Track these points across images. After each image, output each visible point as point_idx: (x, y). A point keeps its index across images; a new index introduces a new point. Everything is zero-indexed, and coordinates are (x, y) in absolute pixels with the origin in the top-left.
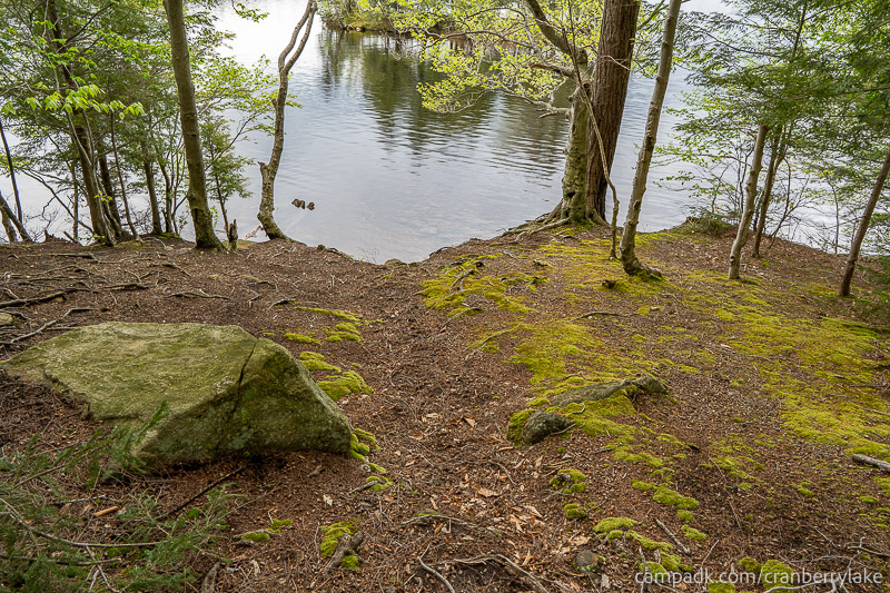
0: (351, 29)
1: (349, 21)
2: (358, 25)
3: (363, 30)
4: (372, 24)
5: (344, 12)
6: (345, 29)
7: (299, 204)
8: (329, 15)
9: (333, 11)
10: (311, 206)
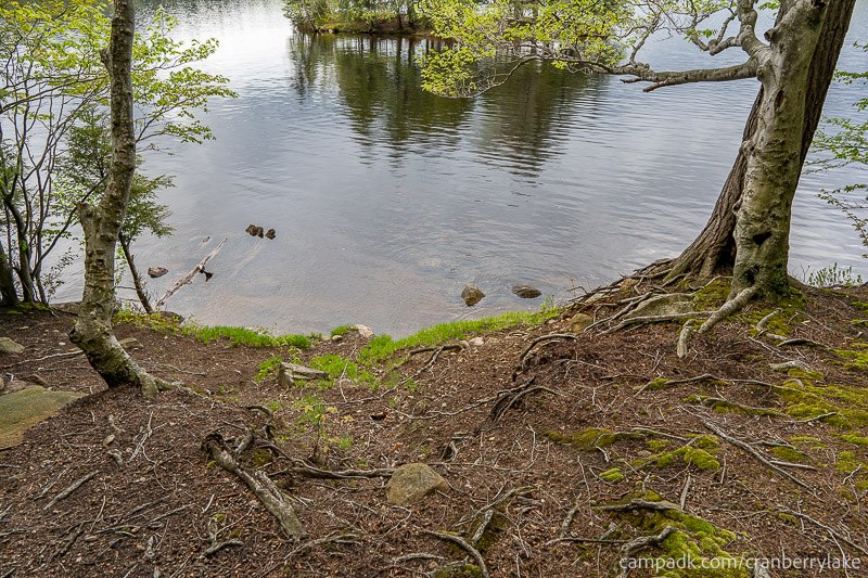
0: (323, 31)
1: (321, 23)
2: (331, 27)
3: (336, 31)
4: (345, 24)
5: (315, 15)
6: (316, 31)
7: (255, 231)
8: (299, 18)
9: (304, 14)
10: (272, 234)
